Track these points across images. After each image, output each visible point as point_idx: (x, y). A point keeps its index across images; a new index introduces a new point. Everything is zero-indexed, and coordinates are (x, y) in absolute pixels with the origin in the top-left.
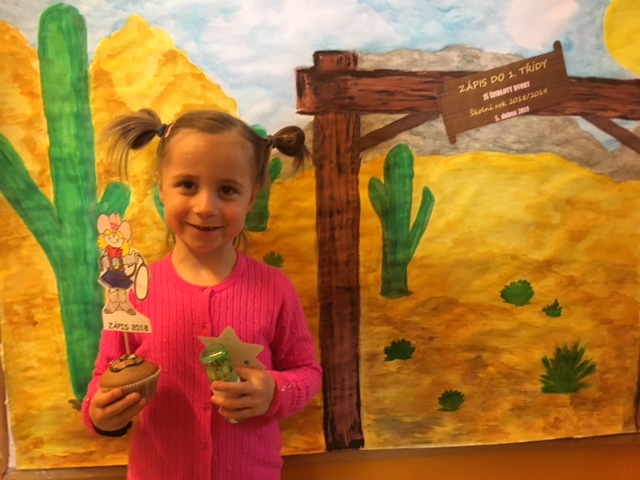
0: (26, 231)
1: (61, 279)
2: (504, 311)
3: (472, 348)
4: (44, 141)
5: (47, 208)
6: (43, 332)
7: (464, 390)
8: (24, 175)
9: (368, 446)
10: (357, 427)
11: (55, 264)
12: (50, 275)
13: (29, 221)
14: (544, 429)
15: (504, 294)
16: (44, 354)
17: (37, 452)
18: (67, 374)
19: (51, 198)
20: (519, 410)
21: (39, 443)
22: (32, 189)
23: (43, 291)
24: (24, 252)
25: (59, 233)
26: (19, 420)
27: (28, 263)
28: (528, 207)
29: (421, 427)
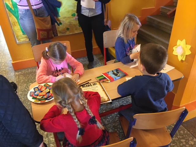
0: (12, 14)
1: (17, 20)
2: (72, 17)
3: (69, 22)
4: (11, 3)
5: (13, 11)
6: (17, 26)
7: (69, 28)
8: (10, 7)
9: (59, 35)
10: (57, 33)
11: (16, 18)
12: (16, 19)
13: (12, 13)
14: (80, 31)
15: (72, 15)
16: (17, 29)
17: (20, 40)
18: (21, 31)
19: (13, 10)
20: (76, 29)
21: (20, 39)
22: (11, 9)
23: (15, 21)
24: (12, 17)
25: (16, 14)
26: (17, 37)
27: (13, 18)
28: (73, 4)
29: (65, 33)
